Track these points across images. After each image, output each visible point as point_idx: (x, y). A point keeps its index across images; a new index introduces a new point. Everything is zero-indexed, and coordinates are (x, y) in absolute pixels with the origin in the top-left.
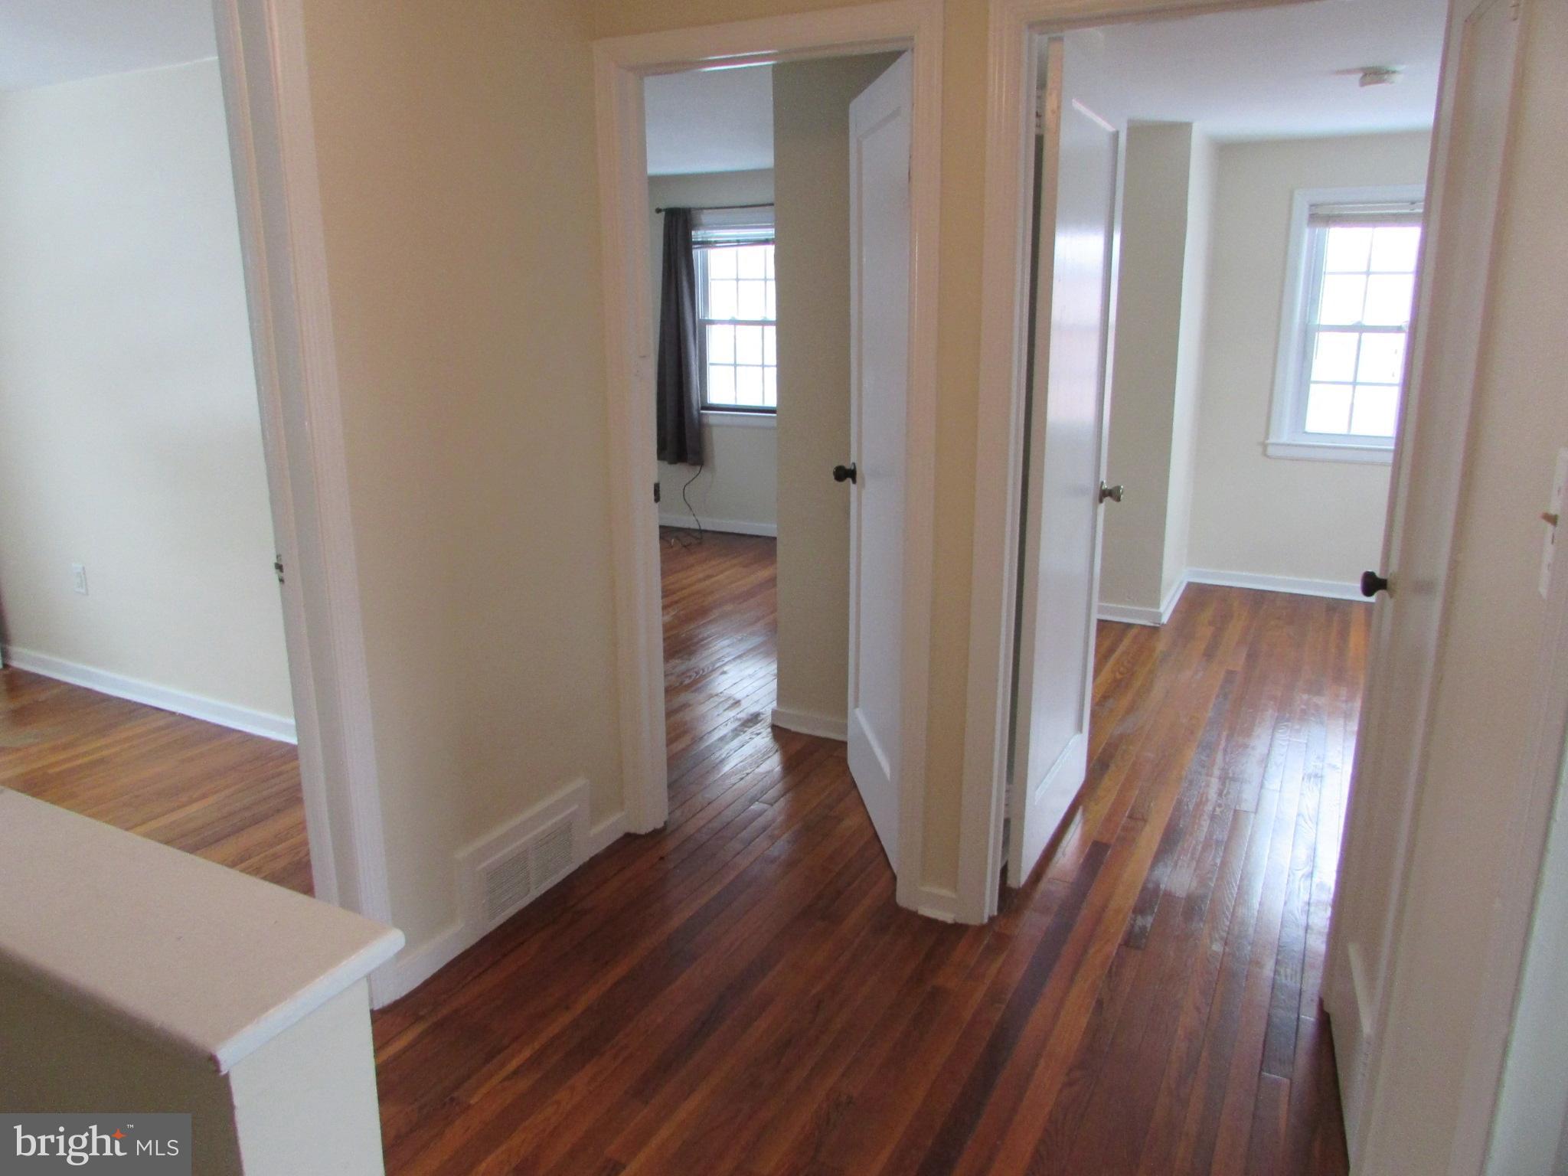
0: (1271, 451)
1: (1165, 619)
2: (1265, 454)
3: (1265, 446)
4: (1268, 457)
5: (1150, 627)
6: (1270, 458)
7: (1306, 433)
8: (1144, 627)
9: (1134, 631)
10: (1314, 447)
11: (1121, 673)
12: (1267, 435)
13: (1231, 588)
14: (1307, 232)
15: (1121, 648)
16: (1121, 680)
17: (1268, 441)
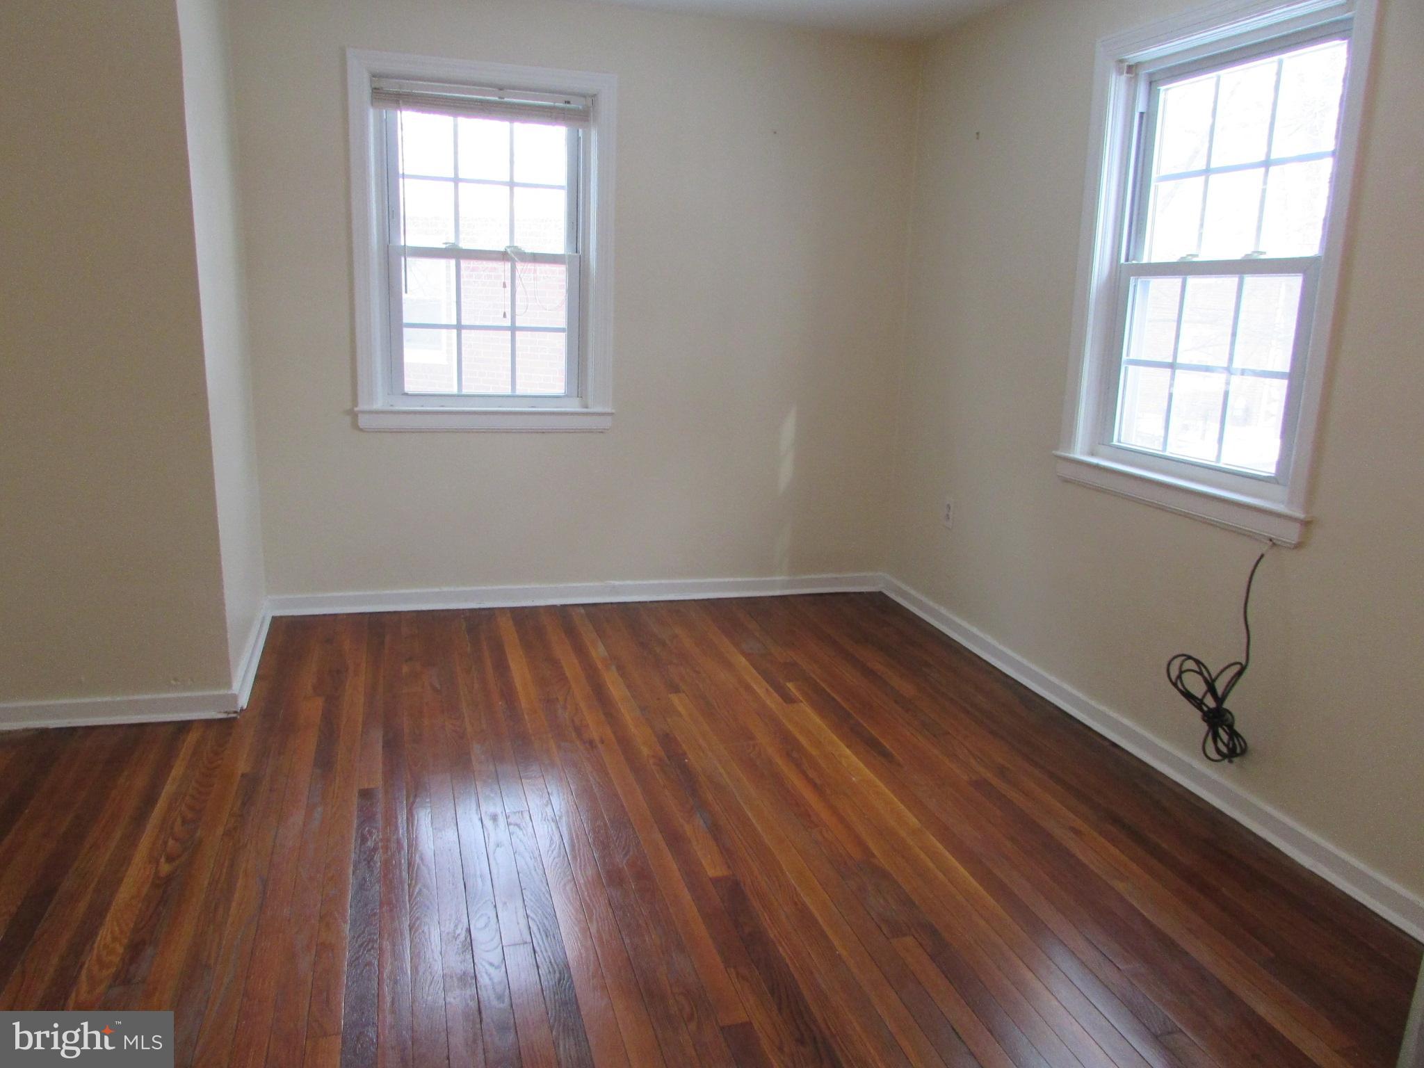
0: (363, 421)
1: (243, 702)
2: (355, 426)
3: (354, 415)
4: (361, 430)
5: (220, 720)
6: (364, 431)
7: (407, 394)
8: (208, 723)
9: (192, 737)
10: (415, 413)
11: (170, 859)
12: (355, 400)
13: (335, 616)
14: (371, 113)
15: (169, 789)
16: (169, 879)
17: (356, 409)
